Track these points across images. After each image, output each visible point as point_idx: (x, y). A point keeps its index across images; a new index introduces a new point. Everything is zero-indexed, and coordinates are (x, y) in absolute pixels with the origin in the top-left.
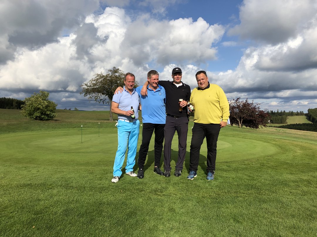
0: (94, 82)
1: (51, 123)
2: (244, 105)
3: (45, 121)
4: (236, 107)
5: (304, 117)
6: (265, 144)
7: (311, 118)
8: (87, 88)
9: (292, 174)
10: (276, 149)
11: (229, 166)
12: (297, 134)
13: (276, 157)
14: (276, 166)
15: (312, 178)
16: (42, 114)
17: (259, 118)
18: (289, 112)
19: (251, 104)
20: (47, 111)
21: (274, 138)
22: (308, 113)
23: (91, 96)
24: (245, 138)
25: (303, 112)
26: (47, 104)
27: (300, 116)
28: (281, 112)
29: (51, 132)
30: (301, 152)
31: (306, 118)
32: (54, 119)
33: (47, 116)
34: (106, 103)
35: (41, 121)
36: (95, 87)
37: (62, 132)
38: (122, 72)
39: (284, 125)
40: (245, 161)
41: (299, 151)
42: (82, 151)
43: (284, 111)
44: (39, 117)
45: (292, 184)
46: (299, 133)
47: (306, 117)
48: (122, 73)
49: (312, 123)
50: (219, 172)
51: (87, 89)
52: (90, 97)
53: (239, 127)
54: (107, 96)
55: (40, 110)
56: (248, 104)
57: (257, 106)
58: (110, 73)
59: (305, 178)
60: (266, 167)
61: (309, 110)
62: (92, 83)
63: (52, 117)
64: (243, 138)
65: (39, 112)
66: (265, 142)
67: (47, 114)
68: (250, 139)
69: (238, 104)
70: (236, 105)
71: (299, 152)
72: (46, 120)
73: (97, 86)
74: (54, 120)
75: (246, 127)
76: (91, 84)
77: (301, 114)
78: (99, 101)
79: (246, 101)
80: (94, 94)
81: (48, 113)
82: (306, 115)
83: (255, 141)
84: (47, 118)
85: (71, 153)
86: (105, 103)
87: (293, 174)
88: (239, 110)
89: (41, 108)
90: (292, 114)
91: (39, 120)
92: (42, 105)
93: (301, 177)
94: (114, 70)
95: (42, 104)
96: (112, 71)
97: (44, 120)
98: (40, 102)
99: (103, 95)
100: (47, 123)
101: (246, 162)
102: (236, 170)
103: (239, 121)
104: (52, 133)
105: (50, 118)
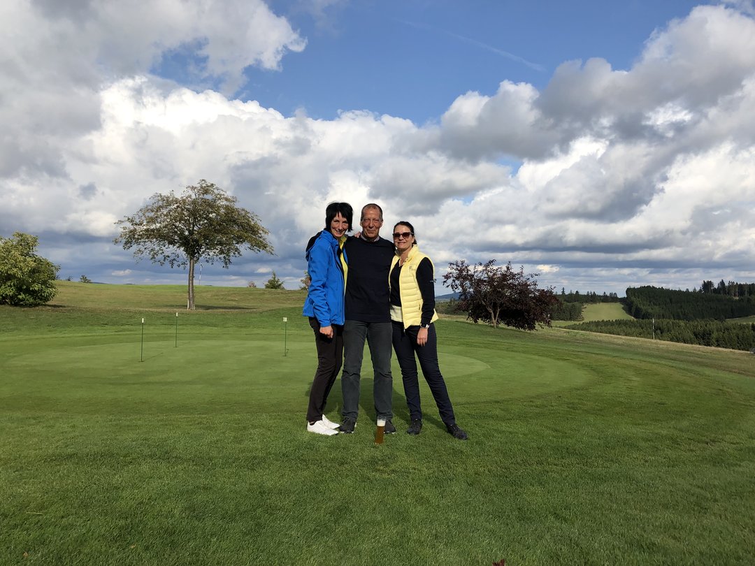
0: (152, 214)
1: (42, 313)
2: (504, 277)
3: (26, 309)
4: (485, 281)
5: (619, 306)
6: (561, 363)
7: (633, 310)
8: (132, 228)
9: (636, 425)
10: (585, 375)
11: (506, 410)
12: (613, 344)
13: (595, 391)
14: (601, 410)
15: (676, 433)
16: (19, 290)
17: (537, 305)
18: (588, 295)
19: (518, 274)
20: (34, 282)
21: (573, 351)
22: (626, 296)
23: (142, 249)
24: (512, 351)
25: (615, 294)
26: (33, 264)
27: (609, 304)
28: (571, 295)
29: (49, 336)
30: (638, 379)
31: (623, 308)
32: (48, 303)
33: (32, 295)
34: (179, 266)
35: (17, 308)
36: (153, 227)
37: (75, 335)
38: (222, 193)
39: (577, 323)
40: (535, 400)
41: (634, 379)
42: (151, 379)
43: (577, 292)
44: (12, 298)
45: (642, 444)
46: (615, 340)
47: (623, 306)
48: (221, 195)
49: (635, 320)
50: (491, 422)
51: (131, 232)
52: (140, 251)
53: (493, 327)
54: (182, 249)
55: (15, 281)
56: (513, 276)
57: (532, 280)
58: (191, 192)
59: (664, 432)
60: (580, 411)
61: (628, 290)
62: (145, 217)
63: (46, 299)
64: (507, 350)
65: (11, 286)
66: (558, 359)
67: (34, 291)
68: (524, 352)
69: (489, 274)
70: (486, 275)
71: (636, 380)
72: (30, 305)
73: (158, 225)
74: (48, 305)
75: (506, 326)
76: (143, 218)
77: (612, 299)
78: (162, 261)
79: (508, 268)
80: (148, 244)
81: (37, 289)
82: (622, 300)
83: (537, 357)
84: (31, 300)
85: (127, 384)
86: (175, 266)
87: (639, 424)
88: (491, 287)
89: (19, 274)
90: (593, 298)
91: (11, 305)
92: (21, 269)
93: (656, 431)
94: (202, 187)
95: (22, 264)
96: (196, 188)
97: (26, 305)
98: (15, 260)
99: (170, 246)
100: (32, 312)
101: (539, 402)
102: (523, 417)
103: (492, 312)
104: (52, 338)
105: (39, 299)
